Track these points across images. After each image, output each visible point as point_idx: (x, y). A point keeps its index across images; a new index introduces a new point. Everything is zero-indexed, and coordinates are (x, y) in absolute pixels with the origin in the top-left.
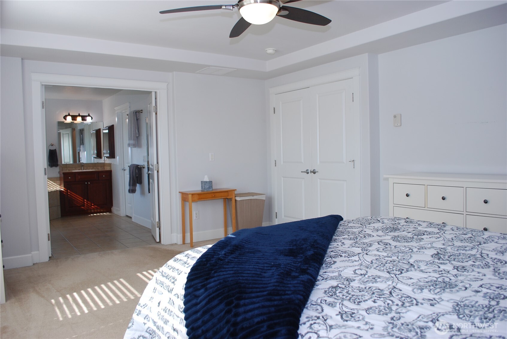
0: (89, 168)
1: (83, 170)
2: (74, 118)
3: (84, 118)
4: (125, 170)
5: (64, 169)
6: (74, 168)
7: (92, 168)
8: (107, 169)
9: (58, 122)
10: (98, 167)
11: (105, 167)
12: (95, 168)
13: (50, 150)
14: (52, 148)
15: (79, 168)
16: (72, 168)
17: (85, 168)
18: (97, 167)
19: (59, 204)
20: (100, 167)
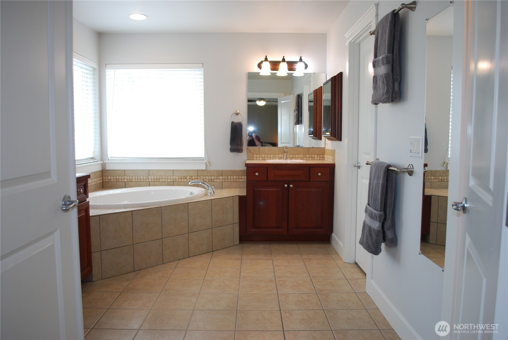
0: (297, 156)
1: (287, 159)
2: (275, 65)
3: (291, 65)
4: (359, 167)
5: (255, 156)
6: (272, 156)
7: (302, 156)
8: (328, 160)
9: (249, 73)
10: (313, 156)
11: (326, 156)
12: (308, 156)
13: (232, 123)
14: (237, 120)
15: (280, 156)
16: (269, 156)
17: (291, 156)
18: (311, 156)
19: (237, 220)
20: (316, 156)
